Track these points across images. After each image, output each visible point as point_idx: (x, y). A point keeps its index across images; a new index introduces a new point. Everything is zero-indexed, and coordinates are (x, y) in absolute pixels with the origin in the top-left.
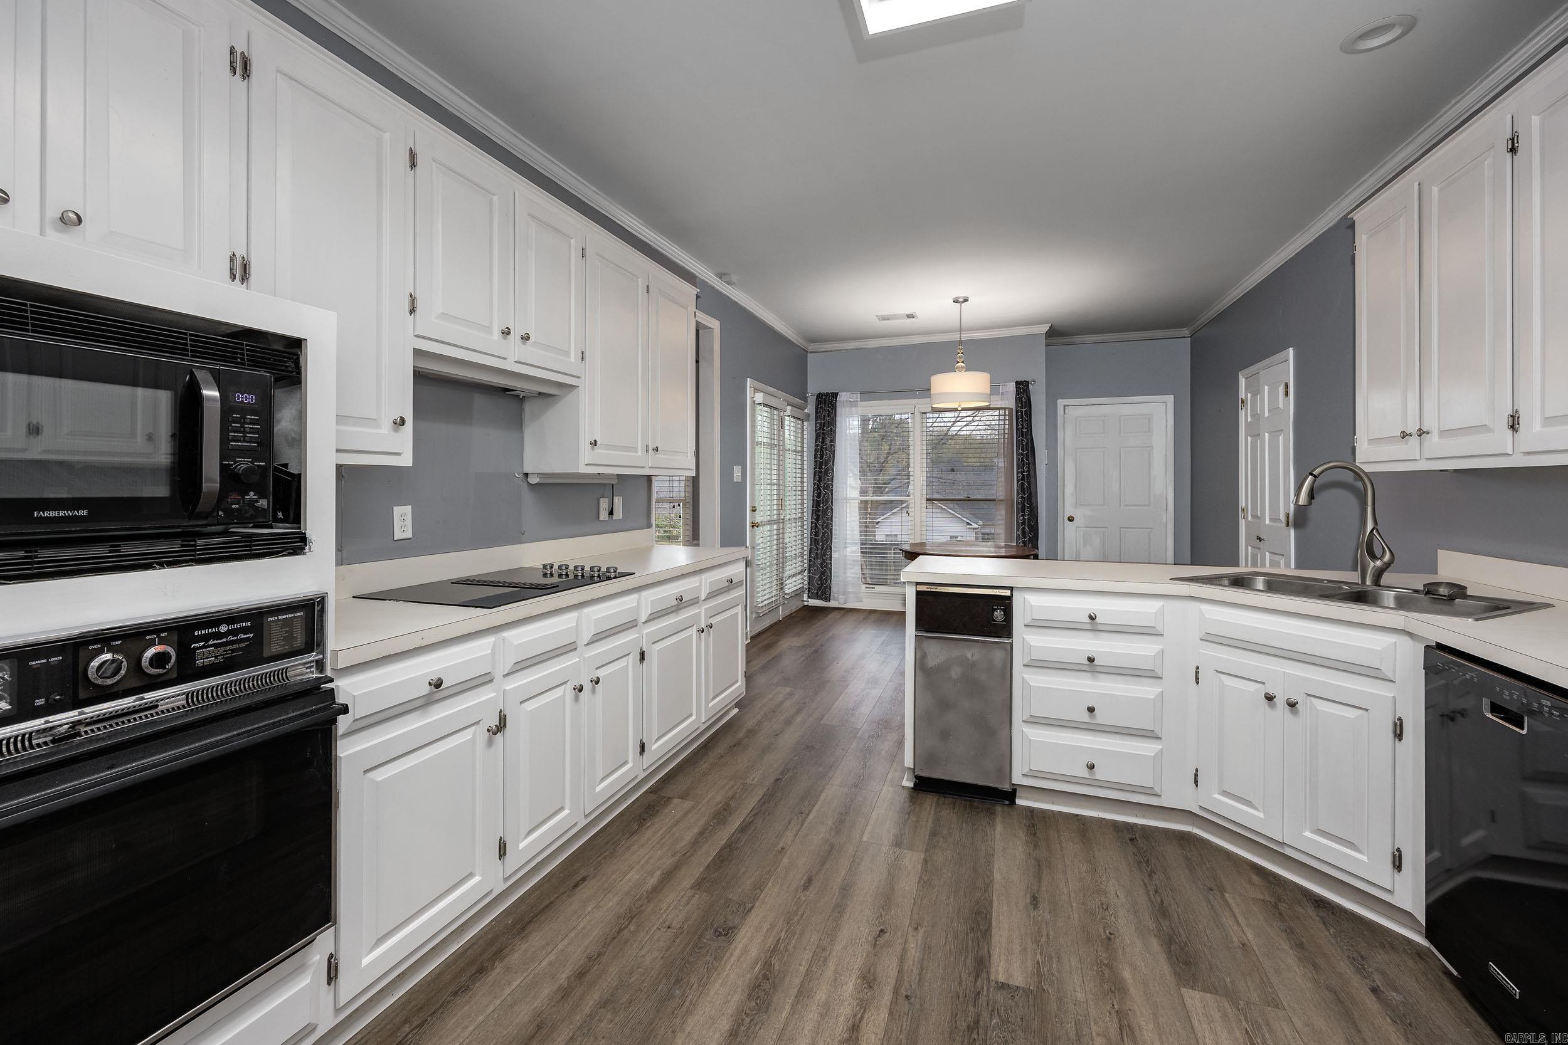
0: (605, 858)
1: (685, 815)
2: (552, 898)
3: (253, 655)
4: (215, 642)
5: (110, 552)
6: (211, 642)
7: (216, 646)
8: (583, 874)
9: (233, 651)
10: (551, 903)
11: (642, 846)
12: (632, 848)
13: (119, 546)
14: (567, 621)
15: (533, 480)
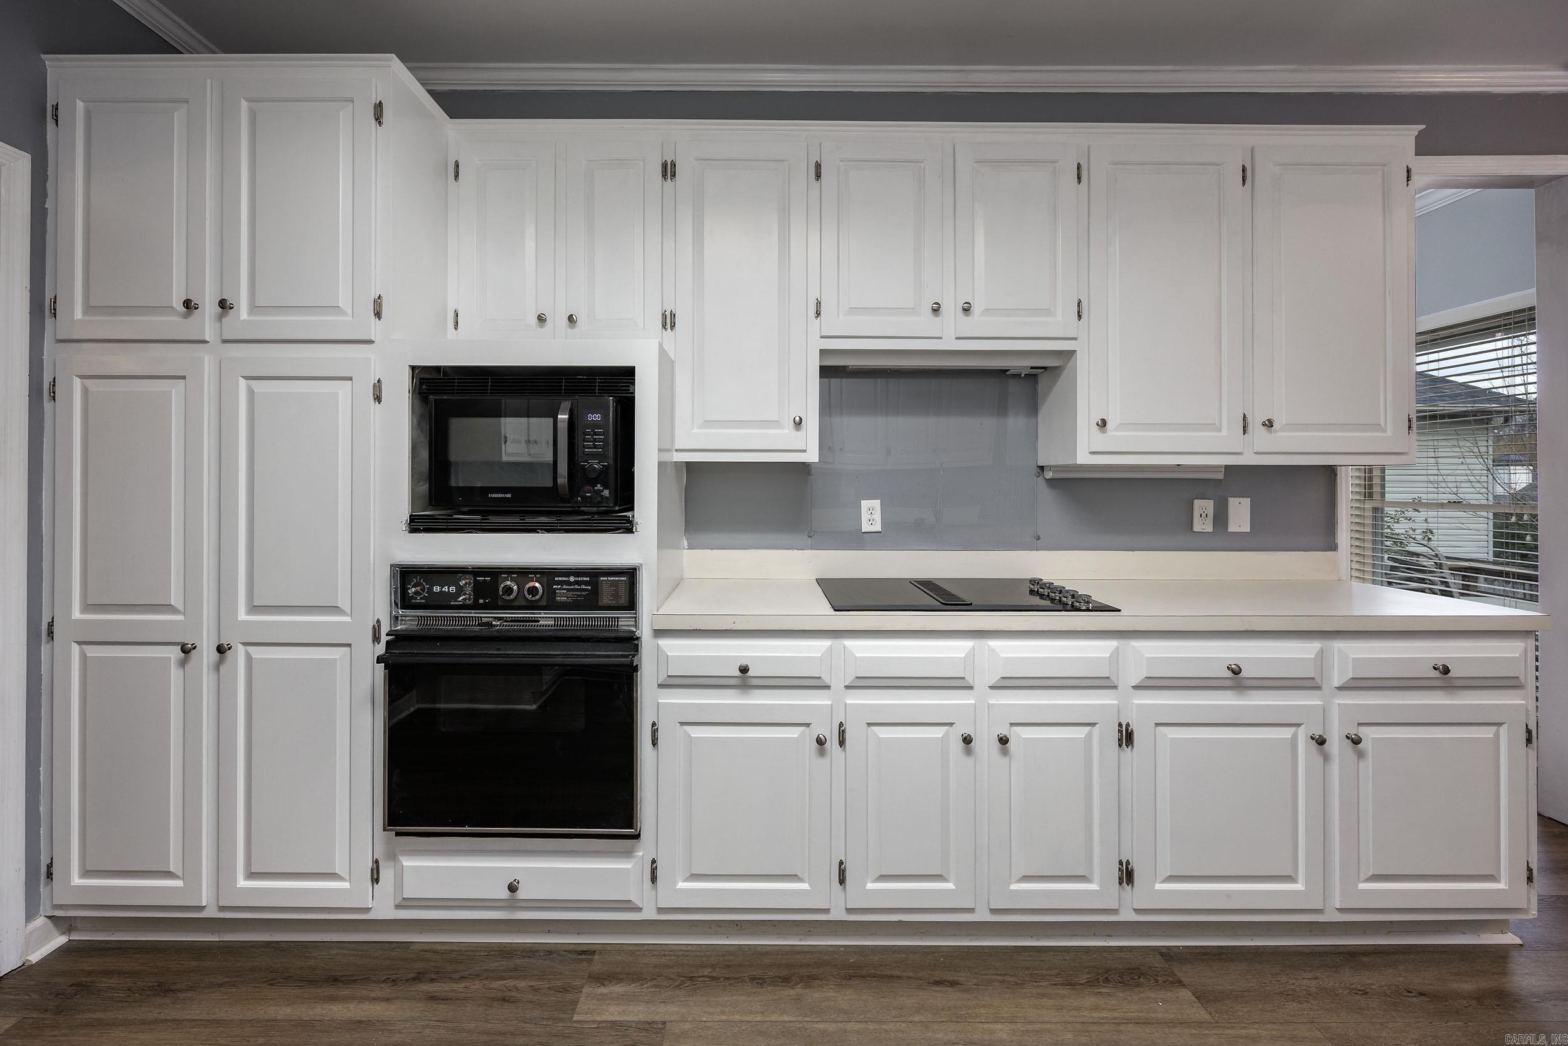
0: (1002, 982)
1: (1172, 1023)
2: (904, 974)
3: (591, 601)
4: (567, 587)
5: (521, 520)
6: (564, 587)
7: (568, 590)
8: (960, 978)
9: (578, 596)
10: (899, 977)
11: (1059, 1009)
12: (1046, 999)
13: (524, 517)
14: (959, 648)
15: (1049, 475)
